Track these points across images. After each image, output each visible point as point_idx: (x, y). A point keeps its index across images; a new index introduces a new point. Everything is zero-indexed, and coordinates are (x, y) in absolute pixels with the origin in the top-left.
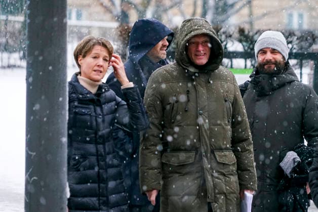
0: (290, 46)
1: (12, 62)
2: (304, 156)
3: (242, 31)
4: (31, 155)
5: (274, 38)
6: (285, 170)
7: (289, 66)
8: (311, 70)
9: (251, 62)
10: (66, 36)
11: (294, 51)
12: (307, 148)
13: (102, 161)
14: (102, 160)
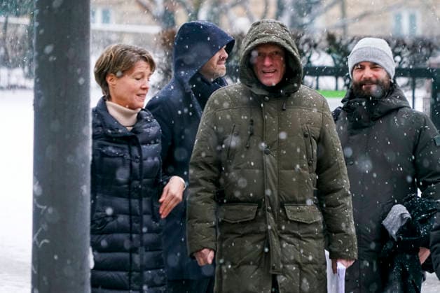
0: (398, 59)
1: (13, 81)
2: (416, 212)
3: (331, 38)
4: (41, 209)
5: (375, 48)
6: (389, 230)
7: (395, 87)
8: (428, 92)
9: (345, 81)
10: (89, 44)
11: (404, 66)
12: (420, 200)
13: (137, 223)
14: (136, 221)
